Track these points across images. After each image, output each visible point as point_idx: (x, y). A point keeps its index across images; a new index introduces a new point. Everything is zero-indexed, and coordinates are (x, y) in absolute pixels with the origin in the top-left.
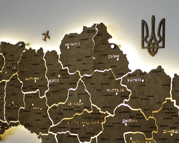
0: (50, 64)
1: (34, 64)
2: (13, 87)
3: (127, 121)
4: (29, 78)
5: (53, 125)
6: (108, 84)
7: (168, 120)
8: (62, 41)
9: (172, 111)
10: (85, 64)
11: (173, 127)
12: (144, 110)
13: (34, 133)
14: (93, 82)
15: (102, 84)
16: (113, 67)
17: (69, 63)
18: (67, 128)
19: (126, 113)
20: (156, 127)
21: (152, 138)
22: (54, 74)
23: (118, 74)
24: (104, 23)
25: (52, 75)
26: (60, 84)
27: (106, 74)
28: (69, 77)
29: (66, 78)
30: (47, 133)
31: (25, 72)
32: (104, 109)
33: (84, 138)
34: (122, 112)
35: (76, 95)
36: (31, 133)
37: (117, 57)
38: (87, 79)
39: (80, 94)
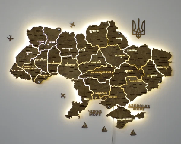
0: (80, 41)
1: (68, 41)
2: (54, 53)
3: (127, 71)
4: (65, 48)
5: (82, 74)
6: (116, 52)
7: (150, 70)
8: (87, 29)
9: (152, 66)
10: (102, 41)
11: (152, 73)
12: (137, 66)
13: (68, 79)
14: (107, 51)
15: (112, 52)
17: (92, 41)
18: (91, 75)
19: (127, 67)
20: (143, 74)
21: (141, 79)
22: (82, 46)
24: (113, 21)
25: (80, 47)
26: (86, 52)
27: (115, 47)
28: (92, 48)
29: (90, 49)
30: (78, 78)
31: (62, 45)
32: (114, 65)
33: (102, 80)
34: (125, 67)
35: (97, 58)
37: (121, 39)
38: (104, 49)
39: (99, 57)
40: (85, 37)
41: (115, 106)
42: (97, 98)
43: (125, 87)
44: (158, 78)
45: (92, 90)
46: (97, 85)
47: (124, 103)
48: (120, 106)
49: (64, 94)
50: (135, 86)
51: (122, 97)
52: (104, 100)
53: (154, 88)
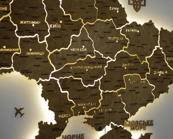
0: (51, 9)
1: (32, 8)
3: (126, 65)
4: (26, 22)
5: (55, 71)
6: (110, 32)
7: (158, 63)
9: (161, 57)
10: (88, 12)
11: (161, 69)
12: (139, 56)
14: (96, 30)
15: (104, 32)
16: (114, 17)
17: (72, 10)
18: (71, 72)
19: (126, 58)
20: (149, 70)
21: (146, 79)
22: (55, 19)
23: (119, 24)
25: (53, 20)
26: (62, 30)
27: (108, 24)
28: (72, 23)
29: (69, 24)
30: (48, 79)
31: (20, 14)
32: (106, 54)
33: (89, 81)
34: (123, 57)
35: (80, 42)
36: (29, 79)
37: (117, 10)
38: (91, 27)
39: (84, 40)
40: (61, 3)
41: (109, 125)
42: (80, 114)
43: (123, 93)
44: (168, 77)
45: (72, 99)
46: (80, 90)
47: (122, 119)
48: (116, 125)
49: (21, 109)
50: (137, 90)
51: (118, 110)
52: (92, 117)
53: (163, 92)
